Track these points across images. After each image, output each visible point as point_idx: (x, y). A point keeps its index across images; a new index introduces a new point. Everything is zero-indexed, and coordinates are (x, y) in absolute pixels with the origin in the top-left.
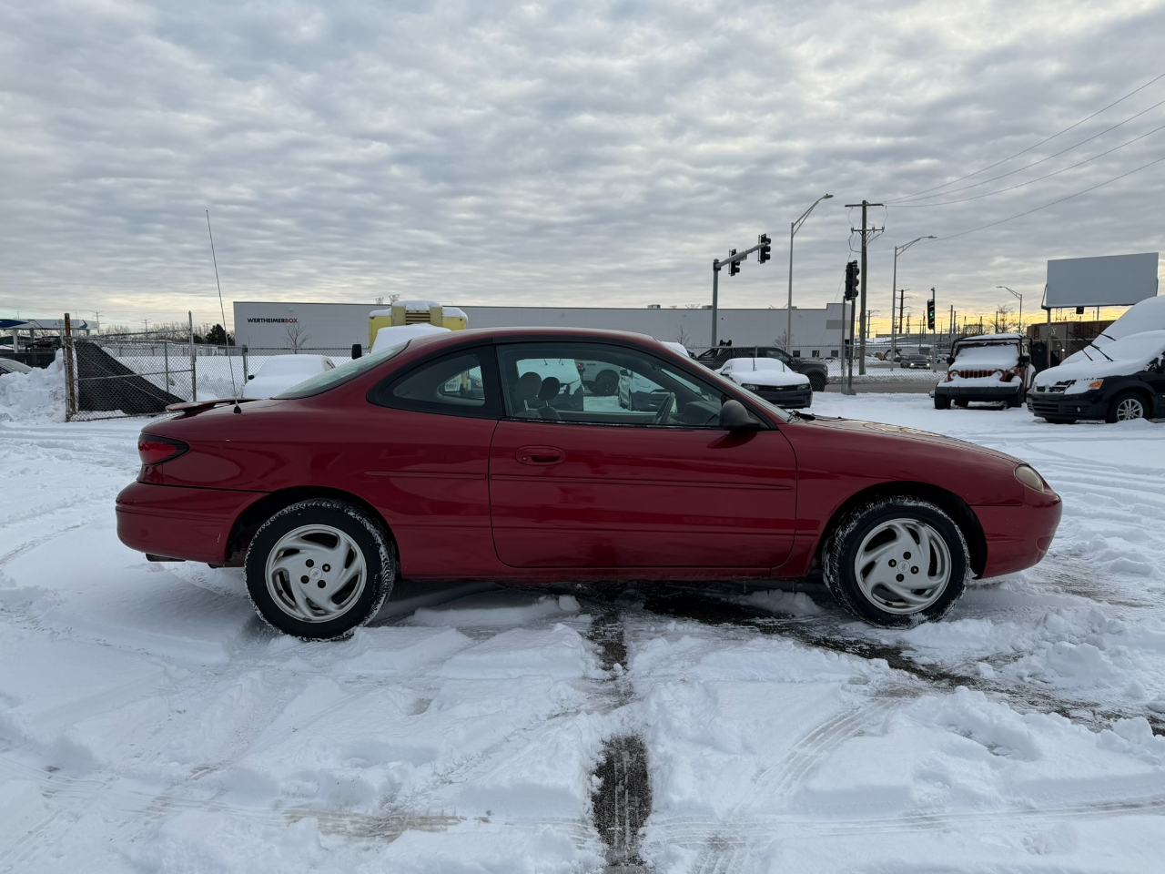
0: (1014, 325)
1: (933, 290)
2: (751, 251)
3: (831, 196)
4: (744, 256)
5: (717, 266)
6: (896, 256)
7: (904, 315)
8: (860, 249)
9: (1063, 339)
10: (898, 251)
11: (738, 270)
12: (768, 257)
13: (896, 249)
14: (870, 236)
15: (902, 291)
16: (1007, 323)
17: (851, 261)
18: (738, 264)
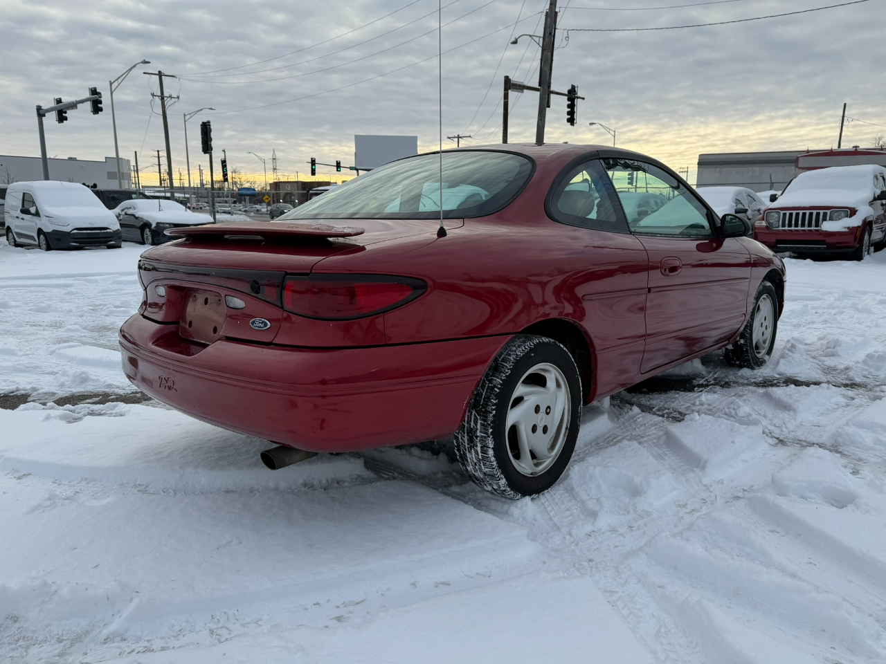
0: (248, 182)
1: (224, 151)
2: (82, 102)
3: (149, 62)
4: (73, 105)
5: (41, 112)
6: (185, 121)
7: (162, 171)
8: (161, 112)
9: (296, 192)
10: (187, 117)
11: (66, 119)
12: (101, 110)
13: (185, 115)
14: (168, 102)
15: (158, 151)
16: (243, 180)
17: (205, 121)
18: (66, 113)
